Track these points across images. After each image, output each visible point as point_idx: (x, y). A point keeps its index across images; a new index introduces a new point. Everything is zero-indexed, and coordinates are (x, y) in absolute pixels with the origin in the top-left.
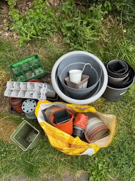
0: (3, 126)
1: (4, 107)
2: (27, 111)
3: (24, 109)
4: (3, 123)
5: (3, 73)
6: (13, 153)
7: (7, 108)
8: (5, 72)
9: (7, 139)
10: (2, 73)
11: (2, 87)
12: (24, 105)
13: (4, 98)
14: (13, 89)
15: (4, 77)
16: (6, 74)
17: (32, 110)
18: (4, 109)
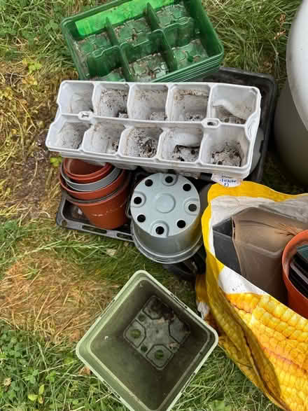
0: (33, 276)
1: (36, 203)
2: (160, 230)
3: (142, 218)
4: (33, 264)
5: (32, 68)
6: (71, 386)
7: (47, 209)
8: (39, 66)
9: (46, 328)
10: (27, 69)
11: (29, 124)
12: (138, 201)
13: (34, 168)
14: (91, 117)
15: (35, 83)
16: (44, 72)
17: (181, 224)
18: (34, 210)
